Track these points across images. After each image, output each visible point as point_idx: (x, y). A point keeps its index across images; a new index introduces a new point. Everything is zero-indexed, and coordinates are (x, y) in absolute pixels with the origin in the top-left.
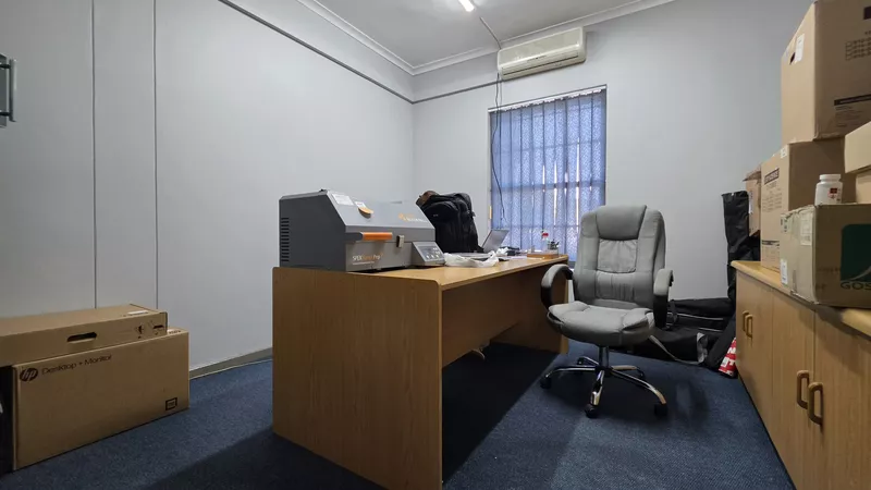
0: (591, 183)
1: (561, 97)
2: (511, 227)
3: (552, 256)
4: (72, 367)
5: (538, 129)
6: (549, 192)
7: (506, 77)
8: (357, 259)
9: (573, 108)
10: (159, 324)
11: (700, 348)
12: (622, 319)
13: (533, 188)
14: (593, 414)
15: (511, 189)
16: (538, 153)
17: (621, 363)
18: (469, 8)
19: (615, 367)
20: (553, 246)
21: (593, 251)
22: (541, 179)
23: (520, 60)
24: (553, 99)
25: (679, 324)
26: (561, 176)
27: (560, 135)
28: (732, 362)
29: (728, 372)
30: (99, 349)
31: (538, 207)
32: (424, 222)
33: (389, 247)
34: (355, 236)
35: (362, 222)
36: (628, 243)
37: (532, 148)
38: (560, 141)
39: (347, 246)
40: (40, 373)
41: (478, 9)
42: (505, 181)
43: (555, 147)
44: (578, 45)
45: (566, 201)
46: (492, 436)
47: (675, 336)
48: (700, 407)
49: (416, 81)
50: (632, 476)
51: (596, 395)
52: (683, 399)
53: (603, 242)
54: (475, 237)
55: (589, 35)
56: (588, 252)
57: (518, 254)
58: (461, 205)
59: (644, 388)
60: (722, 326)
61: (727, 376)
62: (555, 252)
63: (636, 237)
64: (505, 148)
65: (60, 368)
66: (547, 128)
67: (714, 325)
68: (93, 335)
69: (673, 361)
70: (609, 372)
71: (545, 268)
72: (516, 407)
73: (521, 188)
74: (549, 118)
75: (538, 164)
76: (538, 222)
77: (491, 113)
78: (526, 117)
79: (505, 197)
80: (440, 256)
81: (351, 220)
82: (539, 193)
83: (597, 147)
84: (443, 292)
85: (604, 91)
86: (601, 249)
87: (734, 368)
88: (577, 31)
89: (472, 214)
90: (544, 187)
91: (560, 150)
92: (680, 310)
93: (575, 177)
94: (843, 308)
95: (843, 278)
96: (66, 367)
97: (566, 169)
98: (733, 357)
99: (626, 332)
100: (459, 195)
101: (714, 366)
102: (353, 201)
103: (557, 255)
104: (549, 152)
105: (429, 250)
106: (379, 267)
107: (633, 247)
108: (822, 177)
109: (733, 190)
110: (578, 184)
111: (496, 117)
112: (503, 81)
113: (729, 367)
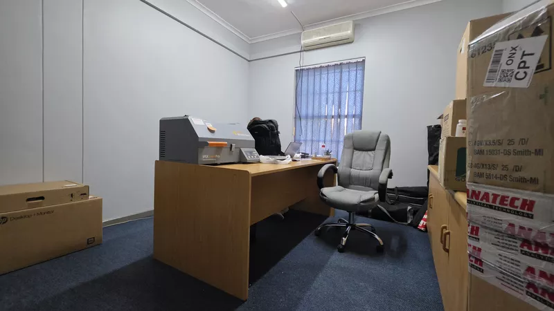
0: (354, 116)
1: (339, 63)
2: (306, 141)
3: (326, 159)
4: (29, 217)
5: (324, 81)
6: (329, 120)
7: (306, 49)
8: (205, 157)
9: (345, 70)
10: (84, 193)
11: (409, 215)
12: (361, 196)
13: (320, 117)
14: (341, 251)
15: (307, 117)
16: (324, 97)
17: (362, 222)
18: (284, 5)
19: (358, 224)
20: (328, 153)
21: (349, 157)
22: (325, 112)
23: (316, 39)
24: (334, 63)
25: (398, 201)
26: (336, 111)
27: (337, 86)
28: (425, 223)
29: (422, 229)
30: (45, 206)
31: (322, 129)
32: (249, 137)
33: (226, 150)
34: (204, 144)
35: (209, 135)
36: (370, 152)
37: (320, 94)
38: (337, 90)
39: (200, 149)
40: (9, 220)
41: (289, 5)
42: (303, 113)
43: (334, 93)
44: (349, 32)
45: (339, 126)
46: (282, 261)
47: (395, 208)
48: (403, 247)
49: (252, 47)
50: (357, 282)
51: (344, 239)
52: (394, 243)
53: (356, 152)
54: (279, 146)
55: (356, 26)
56: (347, 158)
57: (307, 157)
58: (272, 127)
59: (372, 236)
60: (422, 202)
61: (421, 230)
62: (329, 156)
63: (374, 150)
64: (304, 92)
65: (21, 217)
66: (329, 81)
67: (417, 202)
68: (42, 198)
69: (393, 222)
70: (354, 227)
71: (321, 166)
72: (299, 246)
73: (313, 117)
74: (331, 76)
75: (324, 103)
76: (322, 138)
77: (297, 70)
78: (317, 73)
79: (303, 122)
80: (257, 157)
81: (202, 134)
82: (323, 121)
83: (358, 94)
84: (253, 178)
85: (364, 61)
86: (354, 156)
87: (425, 227)
88: (350, 23)
89: (278, 133)
90: (326, 117)
91: (336, 96)
92: (399, 193)
93: (345, 112)
94: (456, 191)
95: (456, 175)
96: (25, 216)
97: (340, 107)
98: (425, 220)
99: (362, 204)
100: (271, 121)
101: (415, 225)
102: (204, 122)
103: (330, 159)
104: (330, 96)
105: (251, 153)
106: (219, 162)
107: (372, 155)
108: (459, 121)
109: (433, 124)
110: (346, 117)
111: (299, 72)
112: (305, 51)
113: (423, 226)
